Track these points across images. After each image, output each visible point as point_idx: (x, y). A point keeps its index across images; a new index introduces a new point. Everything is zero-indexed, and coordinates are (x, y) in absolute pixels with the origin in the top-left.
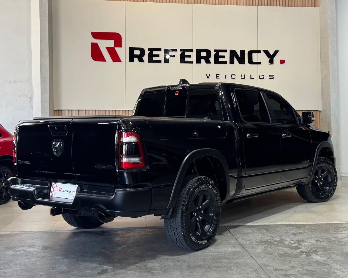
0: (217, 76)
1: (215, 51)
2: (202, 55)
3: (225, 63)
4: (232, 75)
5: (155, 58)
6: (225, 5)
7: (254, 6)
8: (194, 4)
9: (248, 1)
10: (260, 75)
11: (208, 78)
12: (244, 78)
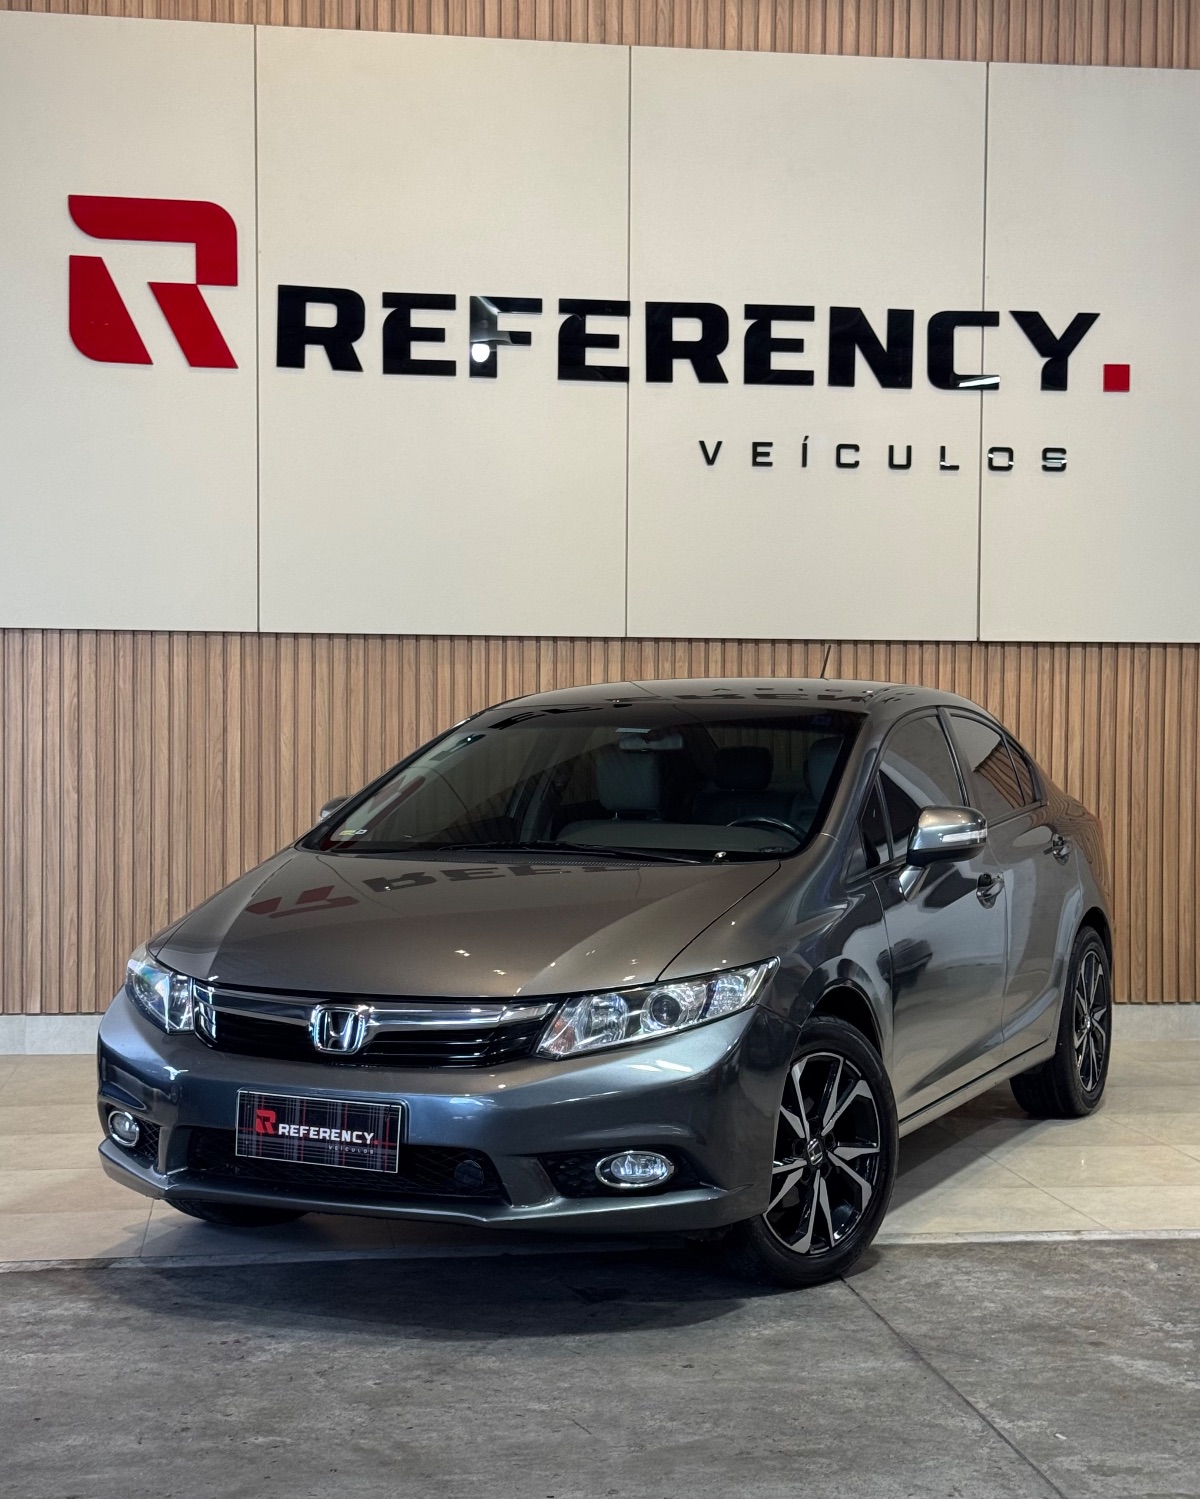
0: (760, 454)
1: (751, 311)
2: (676, 338)
3: (804, 378)
4: (840, 447)
5: (420, 351)
7: (966, 59)
8: (636, 44)
9: (933, 31)
10: (992, 450)
11: (710, 461)
12: (908, 466)
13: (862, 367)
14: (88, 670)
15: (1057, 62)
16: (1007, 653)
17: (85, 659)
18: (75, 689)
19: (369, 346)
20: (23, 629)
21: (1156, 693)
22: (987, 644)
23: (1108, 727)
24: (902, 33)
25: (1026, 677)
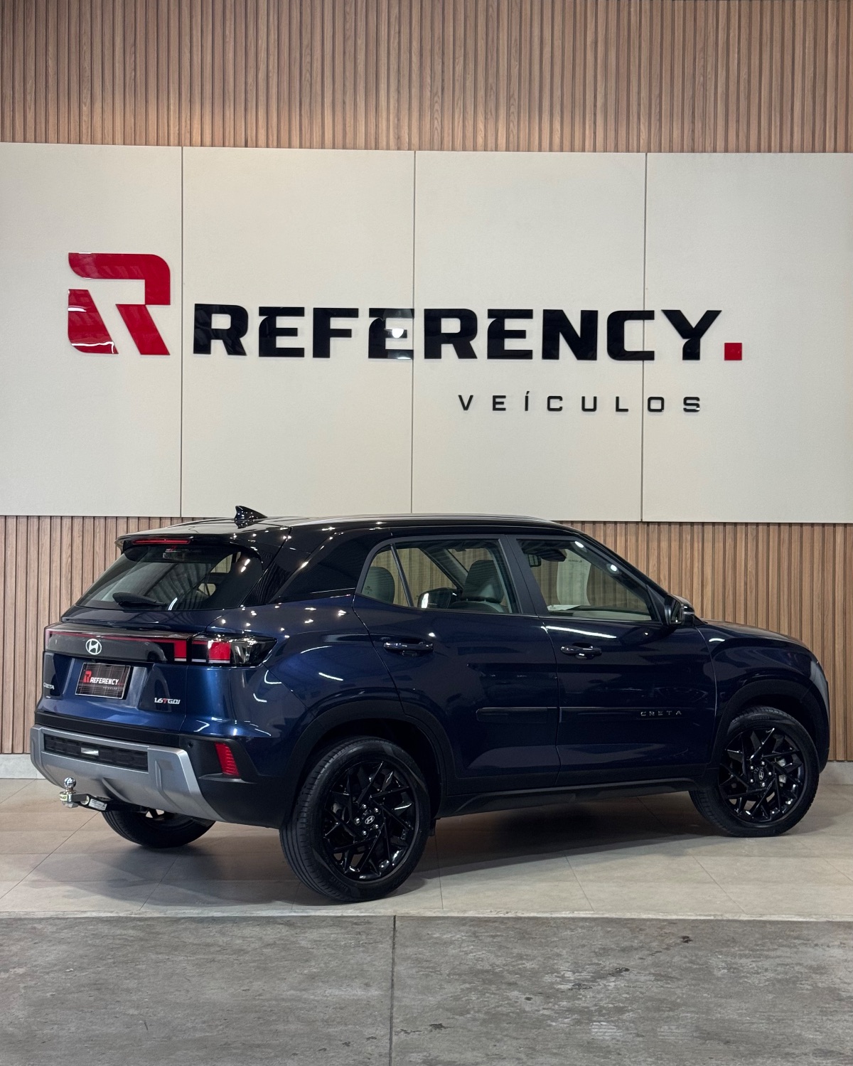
0: (497, 403)
1: (491, 313)
2: (444, 331)
3: (527, 355)
4: (550, 398)
5: (282, 342)
6: (528, 151)
7: (633, 152)
8: (420, 150)
9: (611, 134)
10: (650, 399)
11: (466, 408)
12: (594, 409)
13: (564, 346)
14: (77, 541)
15: (693, 151)
16: (662, 529)
17: (76, 534)
18: (70, 552)
19: (251, 340)
20: (39, 516)
21: (763, 555)
22: (648, 523)
23: (730, 577)
24: (591, 137)
25: (675, 545)
